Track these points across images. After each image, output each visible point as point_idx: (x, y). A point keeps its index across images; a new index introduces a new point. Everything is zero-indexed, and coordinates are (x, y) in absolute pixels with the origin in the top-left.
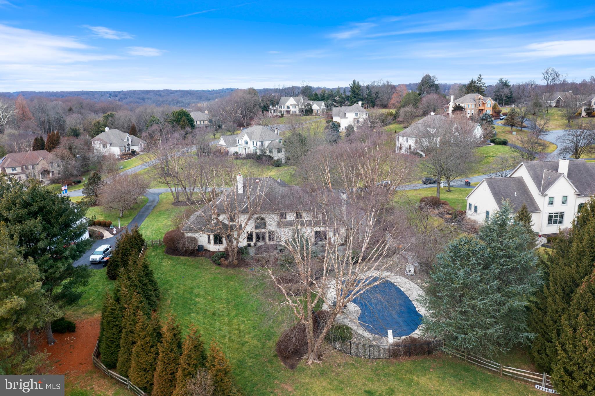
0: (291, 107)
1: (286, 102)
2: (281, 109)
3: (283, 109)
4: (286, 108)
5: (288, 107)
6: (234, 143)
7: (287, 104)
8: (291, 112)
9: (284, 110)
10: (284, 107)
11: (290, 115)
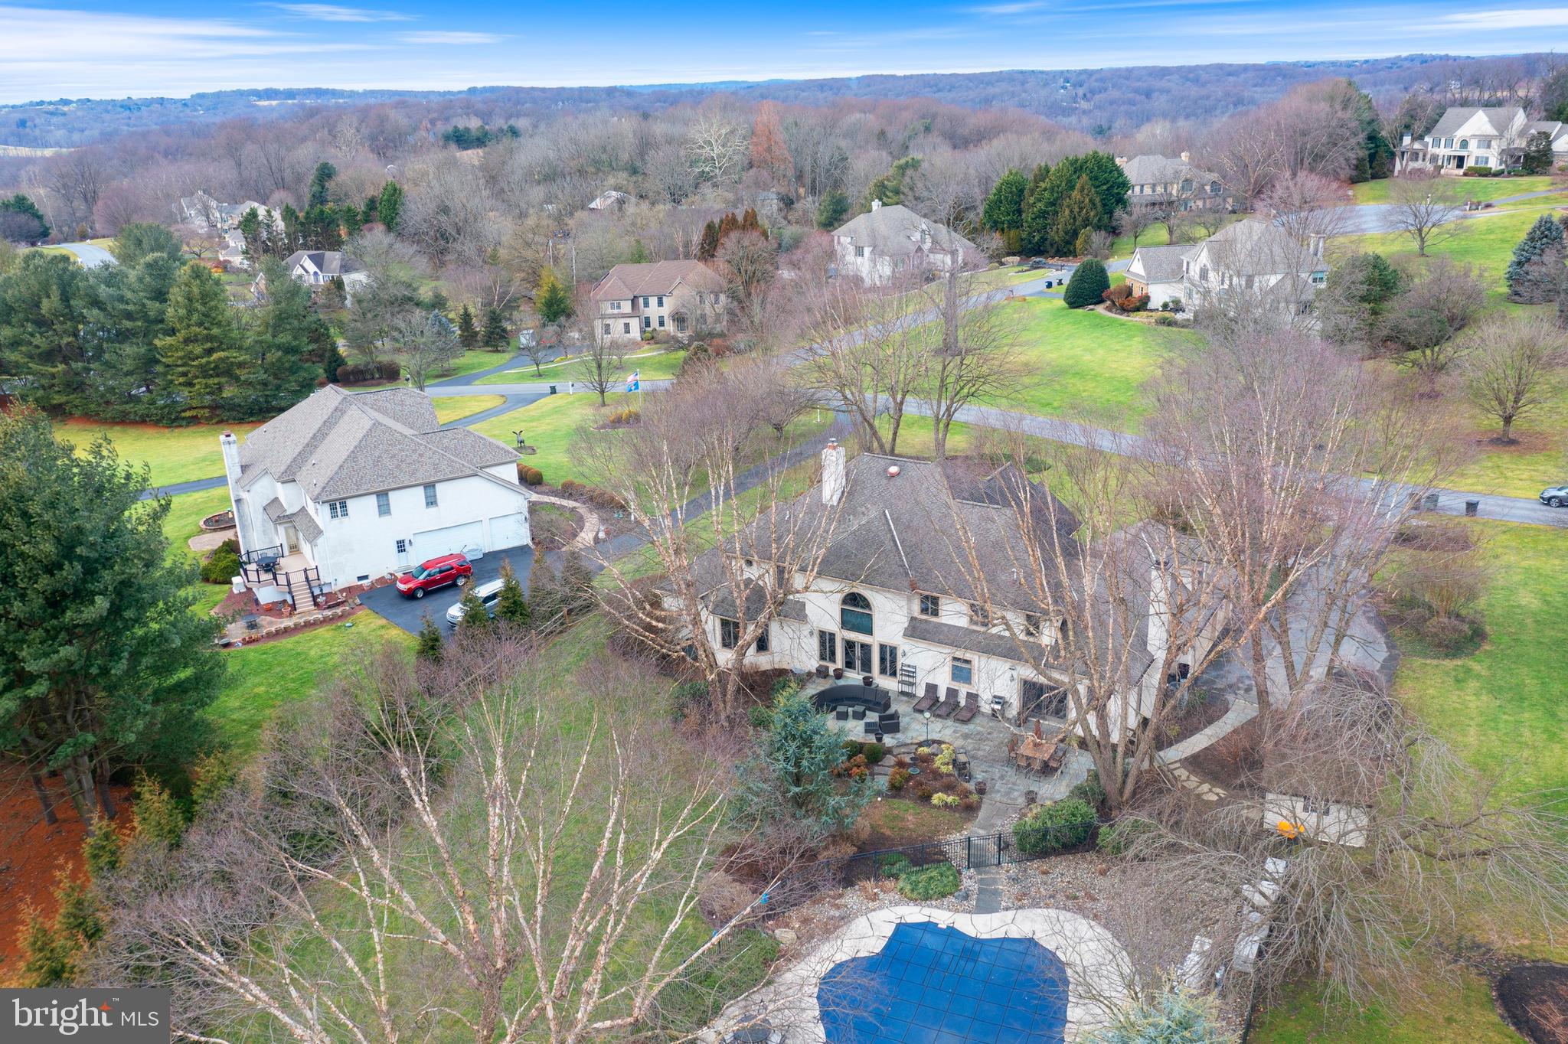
0: (1473, 144)
1: (1460, 126)
2: (1436, 151)
3: (1442, 151)
4: (1457, 145)
5: (1464, 144)
6: (1173, 271)
7: (1462, 133)
8: (1470, 163)
9: (1448, 152)
10: (1449, 143)
11: (1461, 172)
